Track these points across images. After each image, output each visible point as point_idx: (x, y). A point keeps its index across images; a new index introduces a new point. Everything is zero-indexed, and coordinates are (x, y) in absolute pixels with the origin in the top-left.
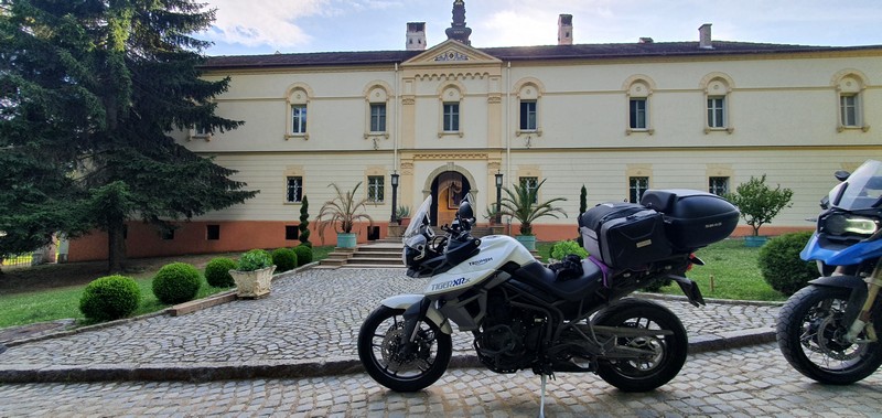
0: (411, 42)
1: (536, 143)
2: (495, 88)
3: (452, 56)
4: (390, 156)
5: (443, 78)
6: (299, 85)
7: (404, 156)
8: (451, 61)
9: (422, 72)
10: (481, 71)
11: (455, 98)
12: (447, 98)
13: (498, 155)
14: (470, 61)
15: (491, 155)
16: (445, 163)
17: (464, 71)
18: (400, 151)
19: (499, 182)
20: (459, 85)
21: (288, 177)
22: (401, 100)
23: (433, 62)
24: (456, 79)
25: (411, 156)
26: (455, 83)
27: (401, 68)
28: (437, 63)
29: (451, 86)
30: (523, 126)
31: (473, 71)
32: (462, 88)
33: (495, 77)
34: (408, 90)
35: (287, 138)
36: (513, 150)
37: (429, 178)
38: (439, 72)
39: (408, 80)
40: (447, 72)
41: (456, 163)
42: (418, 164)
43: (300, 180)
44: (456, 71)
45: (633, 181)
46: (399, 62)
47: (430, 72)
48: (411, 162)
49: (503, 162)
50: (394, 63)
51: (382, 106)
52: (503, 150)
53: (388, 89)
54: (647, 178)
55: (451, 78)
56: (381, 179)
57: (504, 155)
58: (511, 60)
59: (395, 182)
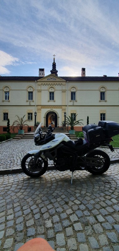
0: (40, 74)
1: (75, 104)
2: (64, 88)
3: (52, 79)
4: (34, 107)
5: (49, 85)
6: (7, 86)
7: (38, 107)
8: (52, 80)
9: (43, 83)
10: (60, 83)
11: (53, 91)
12: (51, 91)
13: (65, 107)
14: (57, 80)
15: (63, 107)
16: (50, 109)
17: (55, 83)
18: (37, 106)
19: (65, 115)
20: (54, 87)
21: (4, 113)
22: (37, 91)
23: (46, 80)
25: (40, 107)
27: (37, 82)
28: (48, 80)
29: (52, 87)
30: (72, 99)
31: (58, 83)
32: (55, 88)
33: (64, 85)
34: (39, 88)
35: (3, 101)
36: (69, 106)
37: (46, 113)
38: (48, 83)
39: (39, 85)
40: (51, 83)
41: (53, 109)
42: (42, 109)
43: (7, 114)
44: (53, 83)
45: (101, 114)
46: (37, 80)
47: (46, 83)
48: (40, 109)
49: (66, 109)
50: (35, 80)
51: (32, 92)
52: (66, 106)
53: (34, 88)
54: (105, 114)
55: (52, 85)
56: (32, 114)
57: (66, 107)
58: (68, 80)
59: (35, 115)
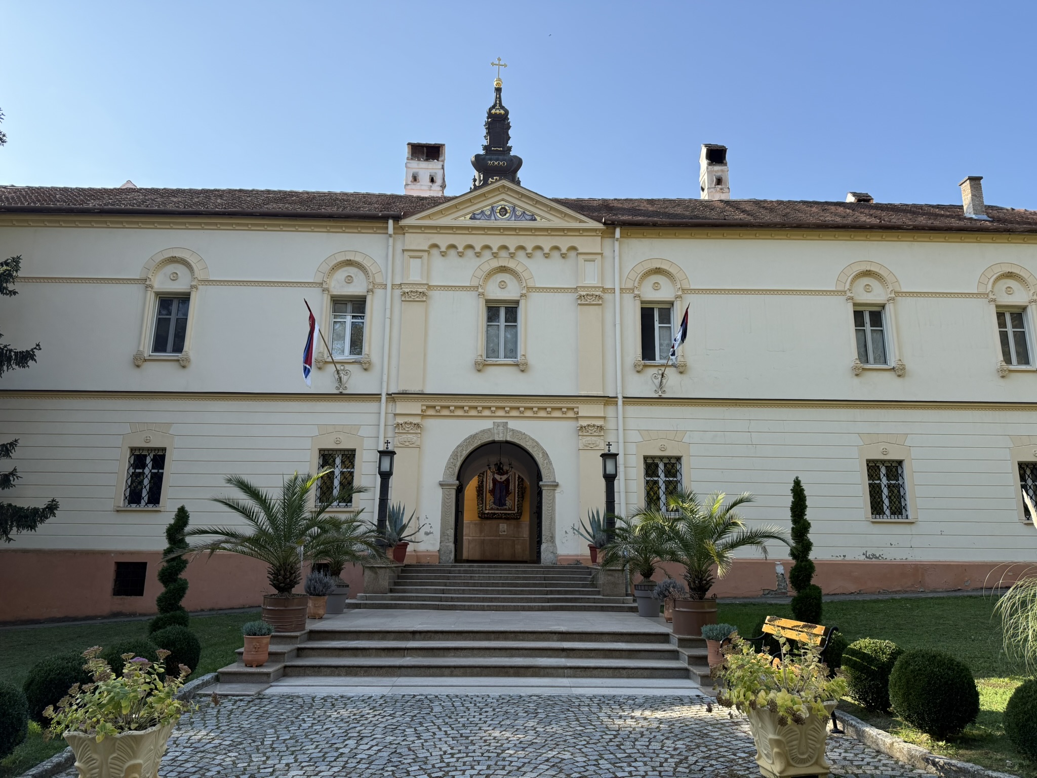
0: (415, 179)
1: (675, 385)
2: (591, 277)
3: (504, 211)
4: (371, 406)
5: (487, 254)
7: (402, 407)
8: (502, 222)
9: (444, 241)
10: (564, 243)
11: (510, 292)
12: (495, 292)
13: (596, 410)
14: (540, 223)
15: (585, 410)
16: (487, 424)
17: (530, 242)
18: (391, 397)
19: (610, 469)
20: (519, 269)
21: (132, 449)
22: (398, 292)
23: (466, 221)
24: (512, 256)
25: (415, 407)
26: (511, 264)
27: (400, 230)
28: (477, 223)
29: (503, 269)
30: (648, 351)
31: (547, 243)
32: (525, 275)
33: (590, 256)
34: (415, 273)
35: (138, 362)
36: (628, 400)
37: (455, 455)
38: (478, 241)
39: (415, 254)
40: (495, 242)
41: (513, 424)
42: (430, 424)
44: (512, 242)
45: (873, 467)
46: (397, 218)
47: (460, 241)
49: (611, 425)
50: (385, 218)
51: (358, 305)
52: (609, 400)
53: (372, 269)
54: (900, 463)
55: (503, 253)
56: (349, 456)
57: (610, 411)
58: (624, 224)
59: (386, 467)
